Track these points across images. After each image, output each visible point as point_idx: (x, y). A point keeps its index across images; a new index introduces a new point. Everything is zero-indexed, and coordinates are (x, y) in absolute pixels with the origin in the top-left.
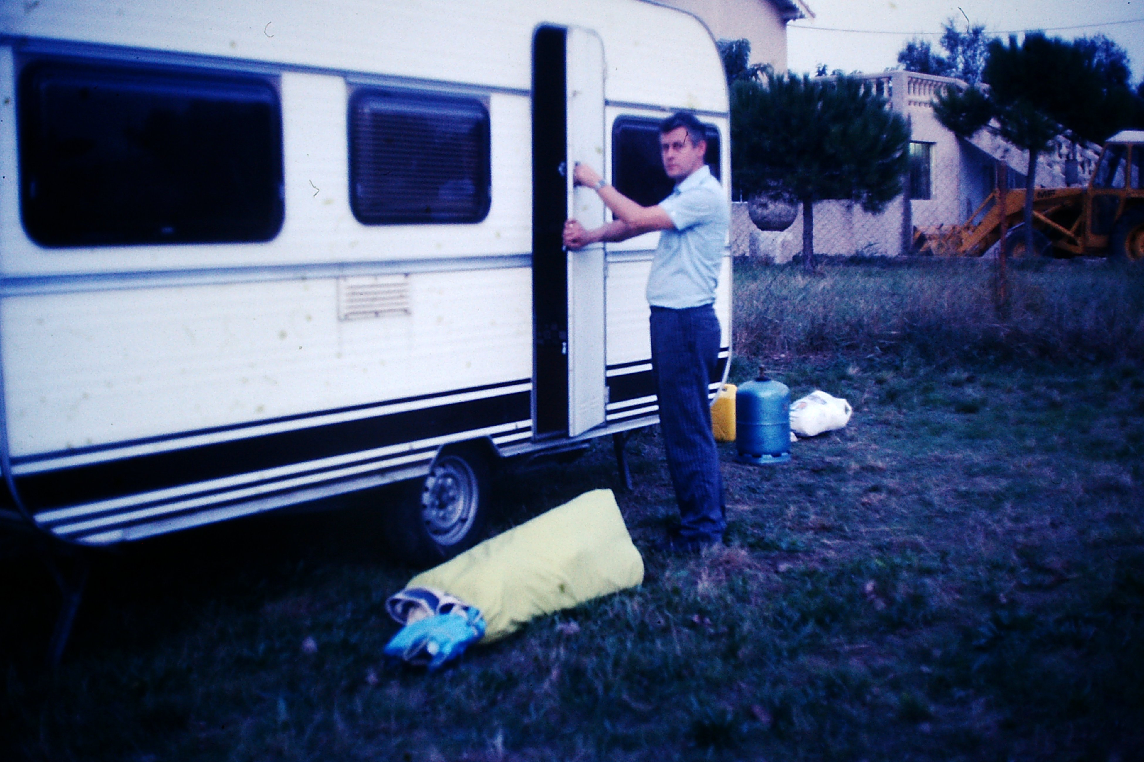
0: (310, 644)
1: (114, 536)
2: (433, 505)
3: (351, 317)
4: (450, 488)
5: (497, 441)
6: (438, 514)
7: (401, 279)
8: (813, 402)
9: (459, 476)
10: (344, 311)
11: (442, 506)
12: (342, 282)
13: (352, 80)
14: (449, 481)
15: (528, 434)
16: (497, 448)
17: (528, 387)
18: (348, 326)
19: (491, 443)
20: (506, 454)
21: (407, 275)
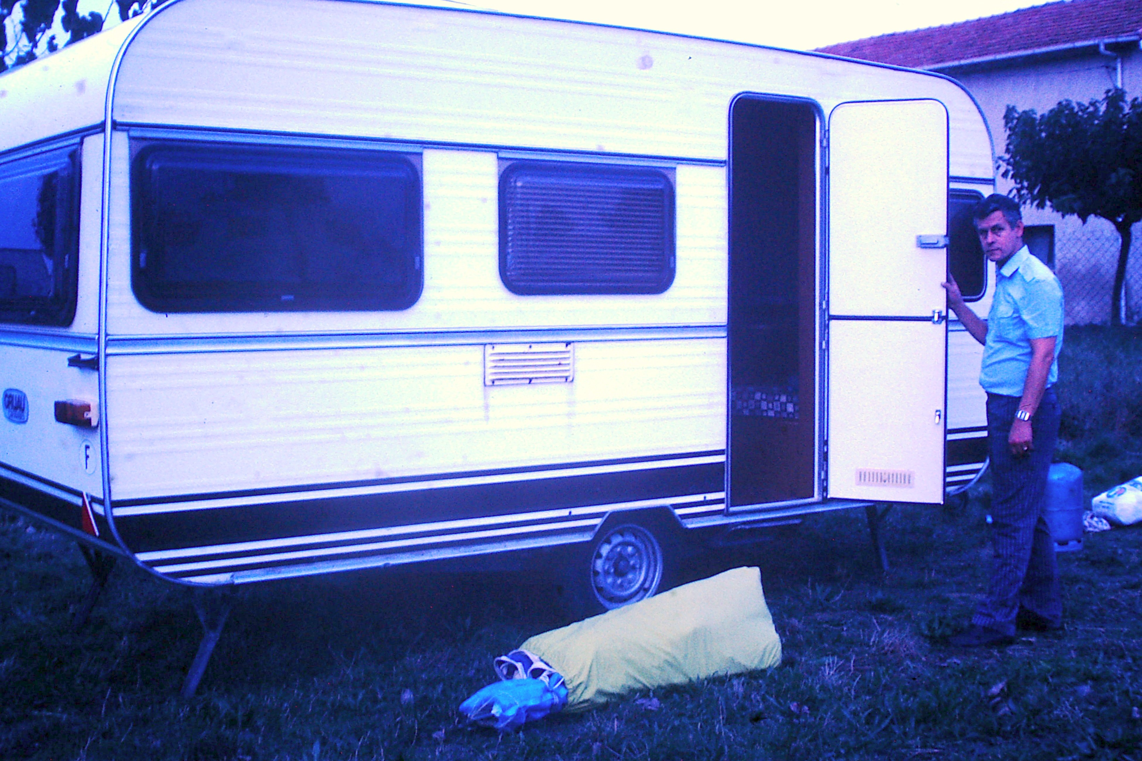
0: (407, 696)
1: (223, 578)
2: (607, 573)
3: (496, 383)
4: (632, 556)
5: (679, 512)
6: (614, 582)
7: (562, 347)
8: (1132, 487)
9: (640, 545)
10: (489, 378)
11: (619, 573)
12: (489, 349)
13: (502, 155)
14: (630, 549)
15: (721, 507)
16: (679, 519)
17: (721, 458)
18: (495, 393)
19: (673, 514)
20: (690, 526)
21: (568, 343)
